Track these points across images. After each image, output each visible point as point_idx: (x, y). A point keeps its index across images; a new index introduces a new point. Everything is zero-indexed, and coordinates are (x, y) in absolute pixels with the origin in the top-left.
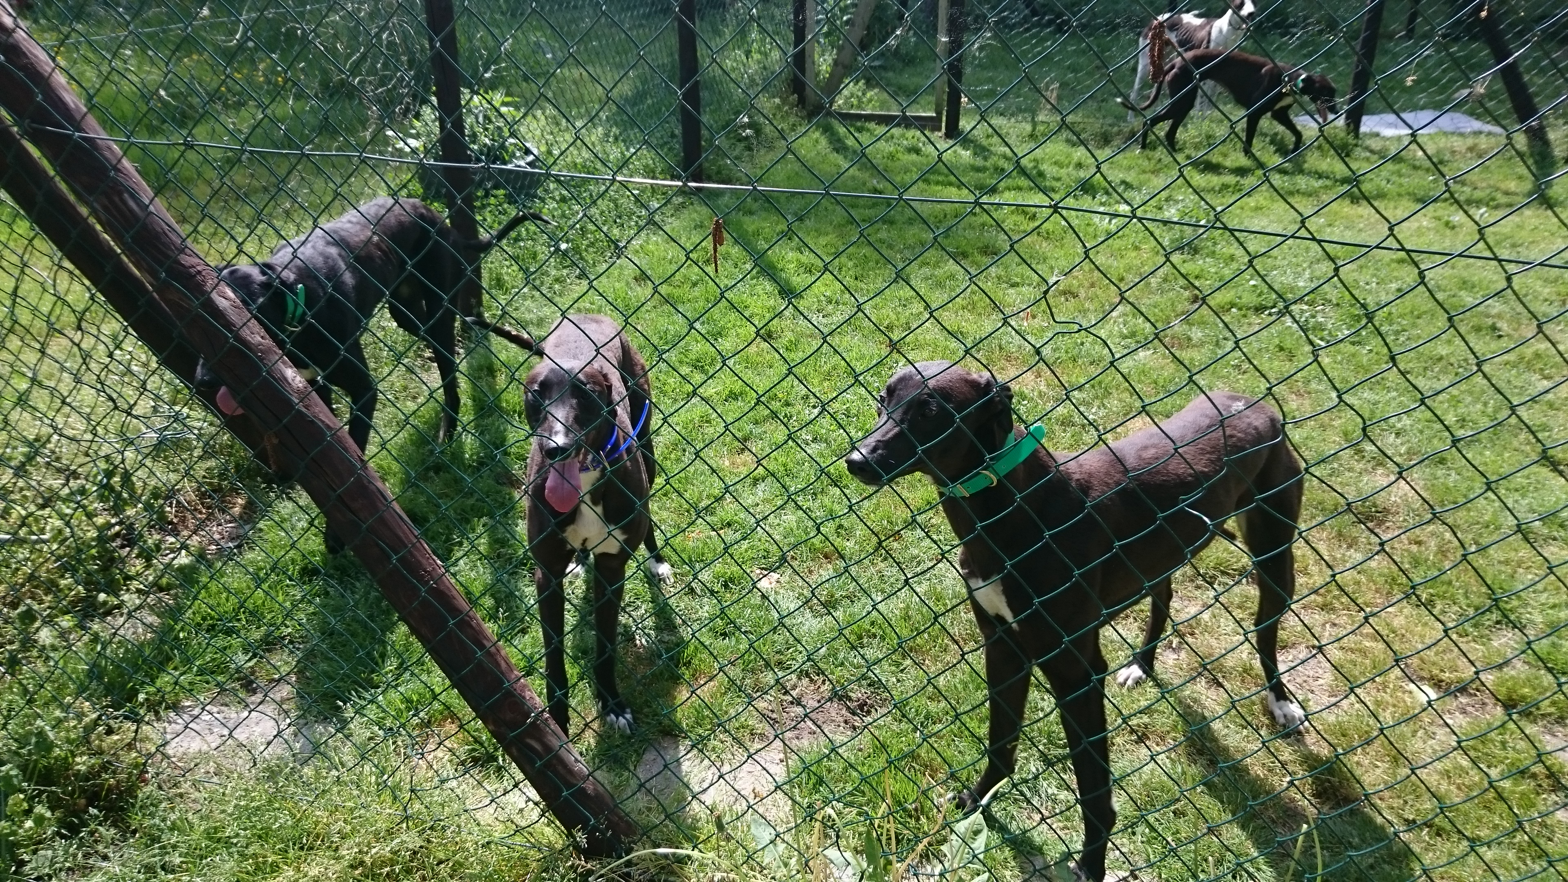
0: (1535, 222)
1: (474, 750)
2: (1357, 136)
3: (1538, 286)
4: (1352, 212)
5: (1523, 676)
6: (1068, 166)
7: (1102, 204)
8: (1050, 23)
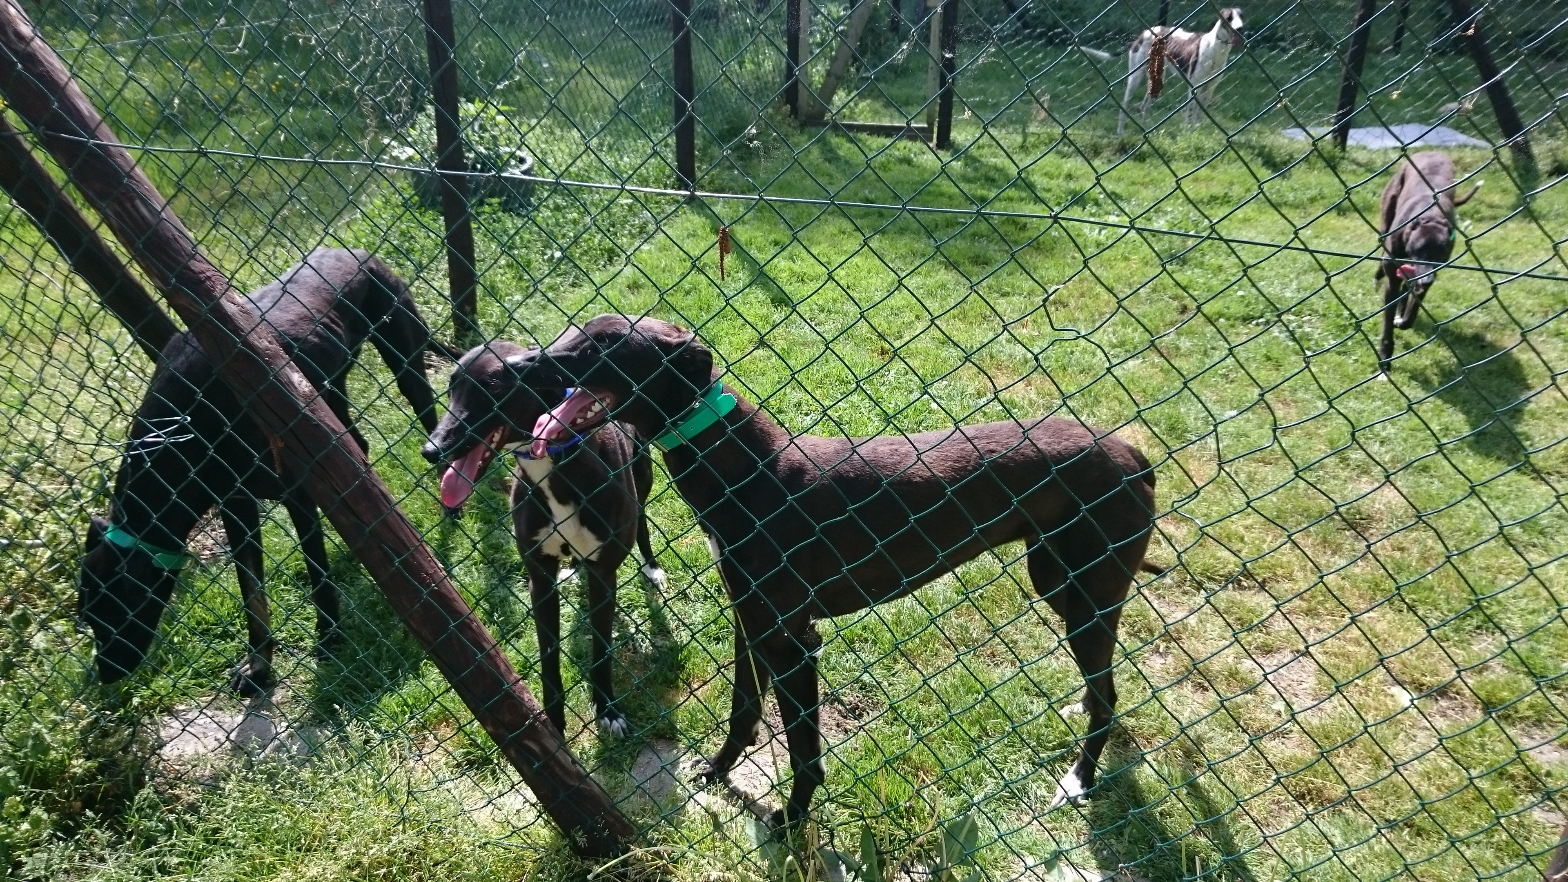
0: (1518, 234)
1: (469, 753)
2: (1344, 149)
3: (1521, 297)
4: (1339, 224)
5: (1502, 680)
6: (1058, 177)
7: (1092, 215)
8: (1040, 36)
